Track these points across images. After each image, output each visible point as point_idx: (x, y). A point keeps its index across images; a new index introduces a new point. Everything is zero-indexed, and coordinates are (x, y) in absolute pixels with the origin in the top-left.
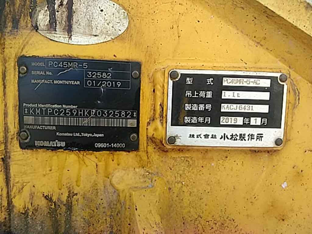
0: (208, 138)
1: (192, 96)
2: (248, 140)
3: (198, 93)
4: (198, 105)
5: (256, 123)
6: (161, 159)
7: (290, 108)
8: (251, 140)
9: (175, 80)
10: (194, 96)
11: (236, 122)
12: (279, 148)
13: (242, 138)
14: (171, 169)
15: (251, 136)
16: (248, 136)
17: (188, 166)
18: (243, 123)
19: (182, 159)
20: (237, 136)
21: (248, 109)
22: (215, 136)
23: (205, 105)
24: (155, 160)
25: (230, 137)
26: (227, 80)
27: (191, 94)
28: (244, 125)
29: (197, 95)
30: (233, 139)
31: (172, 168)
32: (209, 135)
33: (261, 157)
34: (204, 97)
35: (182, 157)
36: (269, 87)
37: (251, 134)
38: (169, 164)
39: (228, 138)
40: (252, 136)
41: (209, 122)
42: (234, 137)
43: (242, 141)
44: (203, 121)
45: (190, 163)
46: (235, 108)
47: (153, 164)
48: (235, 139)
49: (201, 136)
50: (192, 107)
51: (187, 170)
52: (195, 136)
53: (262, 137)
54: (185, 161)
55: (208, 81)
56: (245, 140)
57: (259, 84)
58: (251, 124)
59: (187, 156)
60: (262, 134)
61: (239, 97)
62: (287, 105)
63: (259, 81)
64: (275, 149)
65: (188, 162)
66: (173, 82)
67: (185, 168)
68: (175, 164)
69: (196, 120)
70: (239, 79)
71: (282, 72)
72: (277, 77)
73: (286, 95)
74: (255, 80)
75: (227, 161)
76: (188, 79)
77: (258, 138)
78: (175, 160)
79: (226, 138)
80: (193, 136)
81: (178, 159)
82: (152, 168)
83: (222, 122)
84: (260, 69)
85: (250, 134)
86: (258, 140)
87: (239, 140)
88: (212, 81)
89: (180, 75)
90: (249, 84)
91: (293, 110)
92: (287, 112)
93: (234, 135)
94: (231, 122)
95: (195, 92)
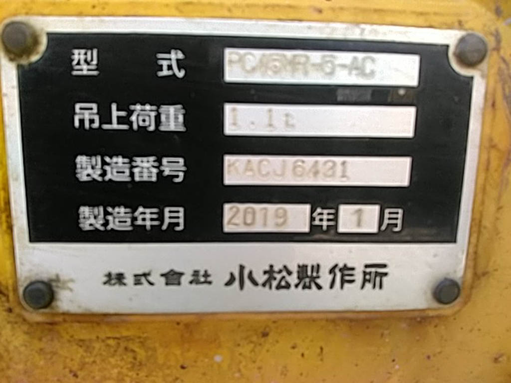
0: (179, 284)
1: (101, 123)
2: (332, 286)
3: (123, 114)
4: (131, 161)
5: (359, 224)
6: (38, 345)
7: (494, 164)
8: (342, 287)
9: (24, 62)
10: (110, 123)
11: (284, 223)
12: (447, 310)
13: (307, 280)
14: (76, 376)
15: (344, 273)
16: (332, 271)
17: (133, 365)
18: (312, 226)
19: (108, 345)
20: (290, 273)
21: (330, 173)
22: (206, 275)
23: (159, 161)
24: (16, 347)
25: (261, 278)
26: (241, 60)
27: (97, 118)
28: (315, 235)
29: (120, 120)
30: (275, 283)
31: (79, 373)
32: (181, 274)
33: (386, 332)
34: (152, 128)
35: (109, 338)
36: (412, 88)
37: (341, 265)
38: (68, 360)
39: (255, 283)
40: (346, 272)
41: (178, 224)
42: (278, 277)
43: (307, 291)
44: (156, 223)
45: (139, 357)
46: (279, 172)
47: (11, 359)
48: (283, 283)
49: (150, 278)
50: (107, 168)
51: (131, 377)
52: (129, 280)
53: (386, 274)
54: (121, 350)
55: (165, 63)
56: (319, 287)
57: (372, 73)
58: (341, 229)
59: (125, 333)
60: (384, 266)
61: (293, 126)
62: (485, 157)
63: (373, 60)
64: (431, 313)
65: (130, 355)
66: (20, 67)
67: (125, 371)
68: (87, 360)
69: (129, 220)
70: (289, 53)
71: (467, 26)
72: (447, 46)
73: (479, 117)
74: (355, 58)
75: (267, 346)
76: (78, 55)
77: (369, 281)
78: (88, 347)
79: (247, 282)
80: (120, 278)
81: (97, 345)
82: (10, 372)
83: (229, 223)
84: (380, 15)
85: (336, 266)
86: (369, 286)
87: (297, 286)
88: (178, 60)
89: (44, 41)
90: (332, 73)
91: (503, 172)
92: (481, 181)
93: (276, 269)
94: (265, 224)
95: (114, 107)
